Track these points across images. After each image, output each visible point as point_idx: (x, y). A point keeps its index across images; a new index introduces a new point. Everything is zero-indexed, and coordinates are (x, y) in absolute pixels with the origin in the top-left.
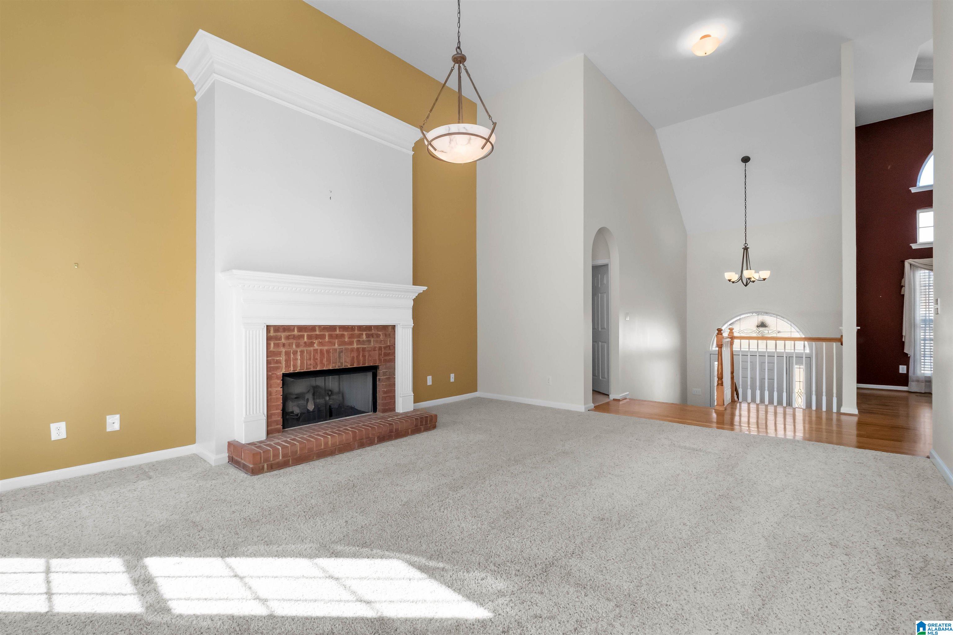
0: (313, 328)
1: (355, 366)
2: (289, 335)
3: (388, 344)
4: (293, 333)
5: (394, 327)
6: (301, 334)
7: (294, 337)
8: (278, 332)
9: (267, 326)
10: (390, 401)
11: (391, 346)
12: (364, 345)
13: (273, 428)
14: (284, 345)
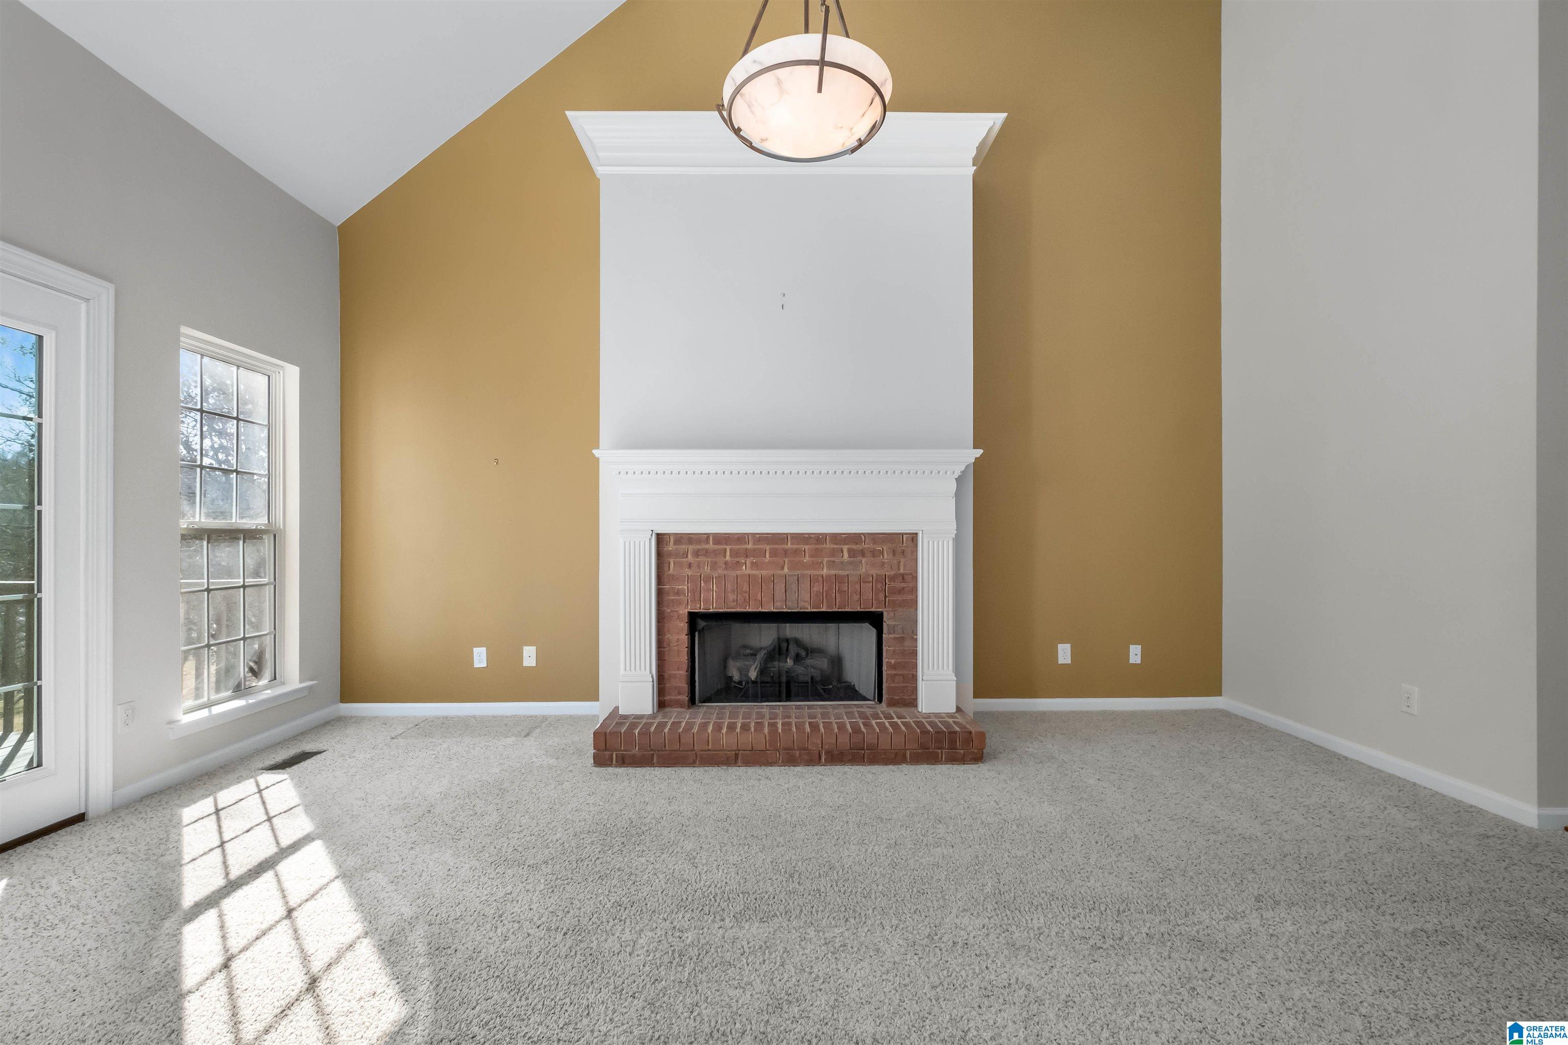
0: (741, 538)
1: (824, 610)
2: (698, 550)
3: (902, 571)
4: (706, 546)
5: (914, 537)
6: (720, 547)
7: (706, 553)
8: (680, 545)
9: (658, 535)
10: (904, 685)
11: (907, 574)
12: (842, 569)
13: (673, 697)
14: (690, 566)
